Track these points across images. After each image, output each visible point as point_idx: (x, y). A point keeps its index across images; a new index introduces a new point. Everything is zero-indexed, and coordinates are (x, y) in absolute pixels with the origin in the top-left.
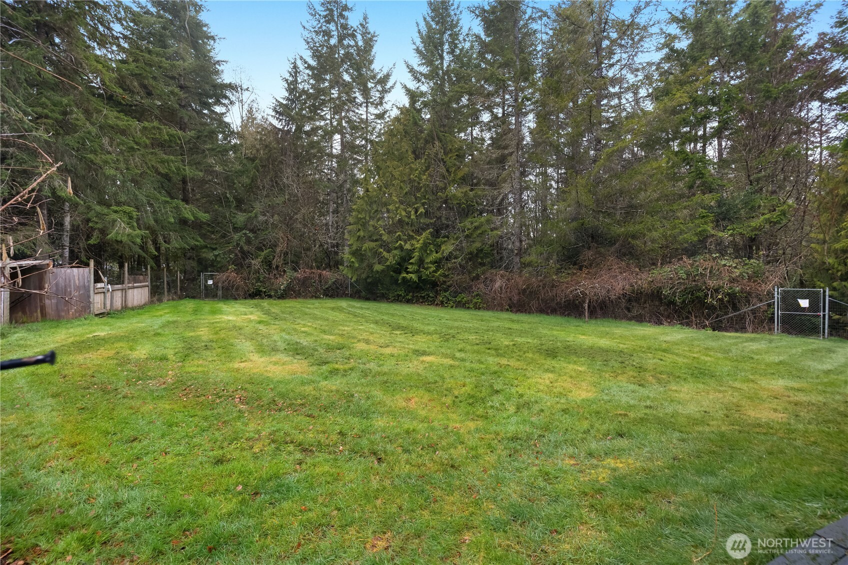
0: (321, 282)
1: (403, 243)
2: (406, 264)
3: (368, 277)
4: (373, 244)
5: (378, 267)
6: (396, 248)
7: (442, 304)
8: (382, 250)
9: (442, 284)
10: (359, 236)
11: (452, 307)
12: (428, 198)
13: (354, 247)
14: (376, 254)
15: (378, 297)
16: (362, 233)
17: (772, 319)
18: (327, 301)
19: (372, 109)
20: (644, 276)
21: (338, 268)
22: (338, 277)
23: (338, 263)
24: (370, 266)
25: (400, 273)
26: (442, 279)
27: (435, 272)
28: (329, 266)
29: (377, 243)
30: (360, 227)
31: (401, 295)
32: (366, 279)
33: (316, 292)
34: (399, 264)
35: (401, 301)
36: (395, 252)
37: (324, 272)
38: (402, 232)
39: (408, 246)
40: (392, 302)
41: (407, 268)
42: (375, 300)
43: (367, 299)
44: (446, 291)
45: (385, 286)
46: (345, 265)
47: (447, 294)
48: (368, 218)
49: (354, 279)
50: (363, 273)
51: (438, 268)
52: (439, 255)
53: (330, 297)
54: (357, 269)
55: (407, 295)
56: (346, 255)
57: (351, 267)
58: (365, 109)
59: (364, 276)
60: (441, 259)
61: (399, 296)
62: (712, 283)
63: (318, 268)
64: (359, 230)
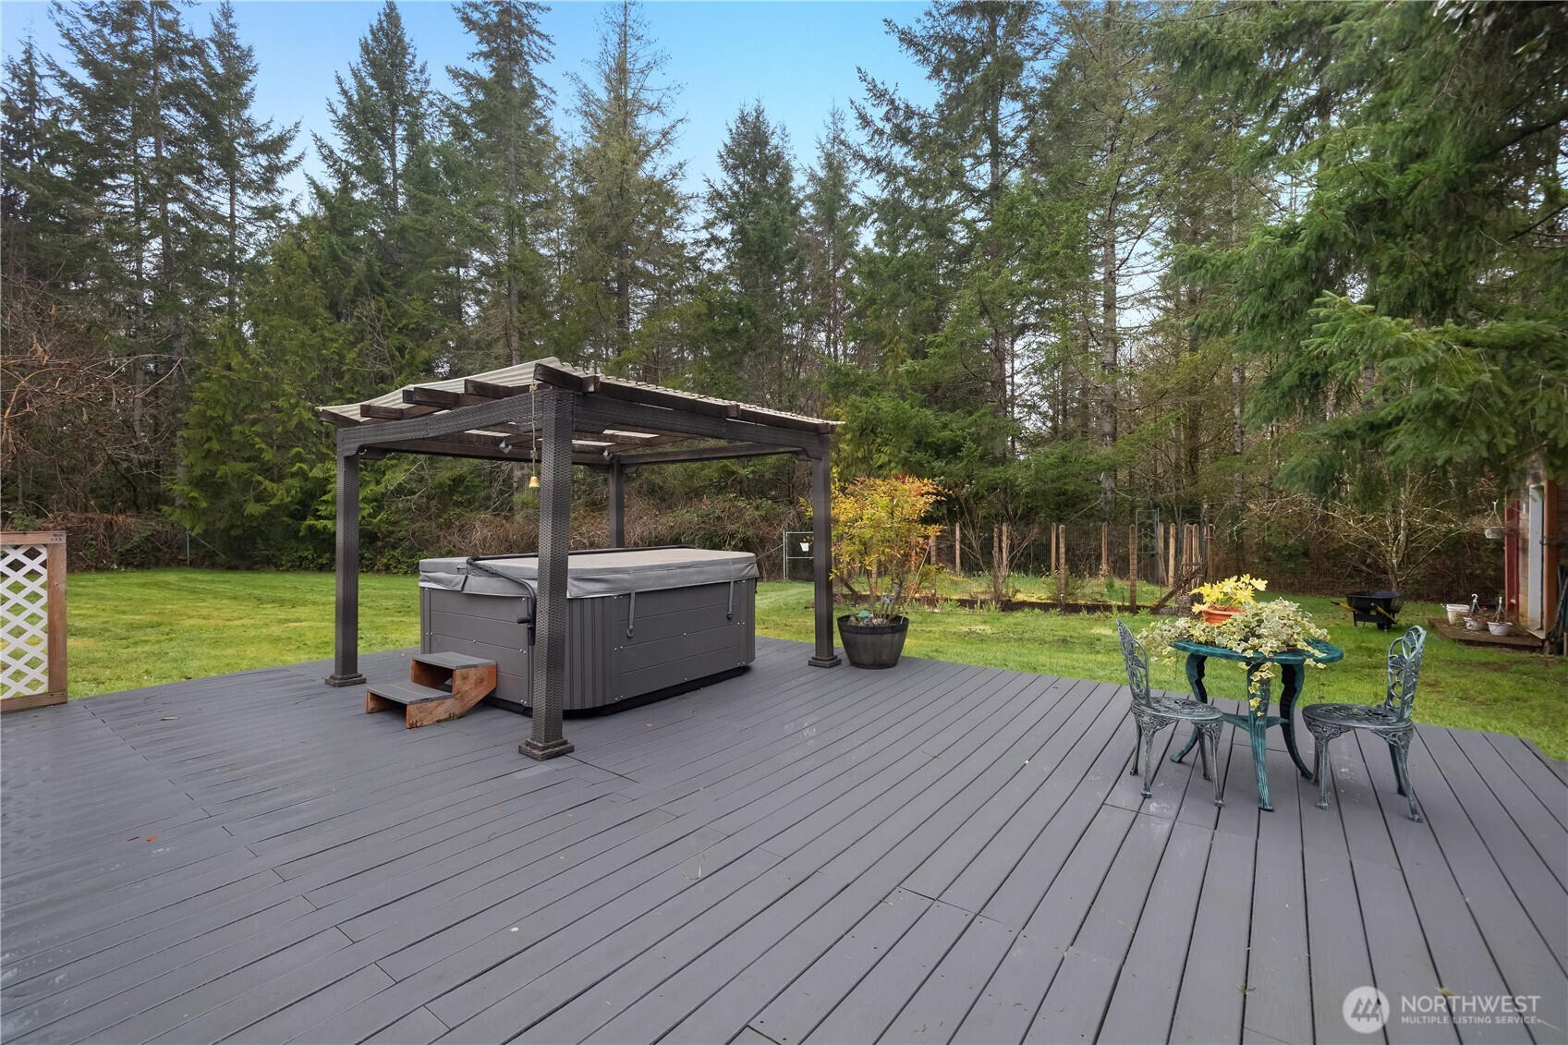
0: (111, 537)
1: (305, 467)
2: (315, 502)
3: (233, 526)
4: (241, 467)
5: (253, 509)
6: (293, 475)
7: (387, 569)
8: (260, 478)
9: (385, 536)
10: (209, 451)
11: (406, 573)
12: (358, 393)
13: (198, 471)
14: (247, 484)
15: (256, 563)
16: (215, 446)
17: (780, 568)
18: (128, 575)
19: (244, 197)
20: (663, 520)
21: (159, 510)
22: (159, 528)
23: (158, 500)
24: (237, 507)
25: (305, 518)
26: (384, 528)
27: (372, 516)
28: (134, 506)
29: (251, 464)
30: (210, 433)
31: (306, 558)
32: (227, 531)
33: (98, 560)
34: (301, 503)
35: (306, 569)
36: (289, 481)
37: (121, 518)
38: (305, 447)
39: (317, 473)
40: (287, 570)
41: (318, 510)
42: (249, 569)
43: (231, 568)
44: (394, 548)
45: (272, 542)
46: (178, 502)
47: (397, 553)
48: (229, 419)
49: (198, 530)
50: (221, 519)
51: (380, 508)
52: (381, 489)
53: (137, 567)
54: (204, 512)
55: (320, 557)
56: (179, 485)
57: (191, 506)
58: (228, 195)
59: (221, 525)
60: (383, 495)
61: (302, 559)
62: (731, 527)
63: (104, 509)
64: (209, 439)
